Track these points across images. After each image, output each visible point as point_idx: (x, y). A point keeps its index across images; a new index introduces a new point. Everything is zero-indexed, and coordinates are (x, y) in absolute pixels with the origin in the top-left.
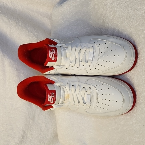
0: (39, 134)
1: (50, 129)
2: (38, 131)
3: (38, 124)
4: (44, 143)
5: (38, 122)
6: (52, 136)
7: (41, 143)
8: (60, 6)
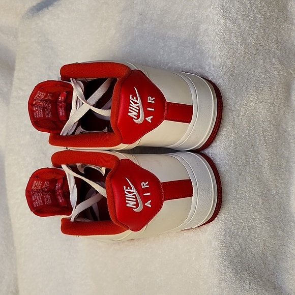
8: (35, 14)
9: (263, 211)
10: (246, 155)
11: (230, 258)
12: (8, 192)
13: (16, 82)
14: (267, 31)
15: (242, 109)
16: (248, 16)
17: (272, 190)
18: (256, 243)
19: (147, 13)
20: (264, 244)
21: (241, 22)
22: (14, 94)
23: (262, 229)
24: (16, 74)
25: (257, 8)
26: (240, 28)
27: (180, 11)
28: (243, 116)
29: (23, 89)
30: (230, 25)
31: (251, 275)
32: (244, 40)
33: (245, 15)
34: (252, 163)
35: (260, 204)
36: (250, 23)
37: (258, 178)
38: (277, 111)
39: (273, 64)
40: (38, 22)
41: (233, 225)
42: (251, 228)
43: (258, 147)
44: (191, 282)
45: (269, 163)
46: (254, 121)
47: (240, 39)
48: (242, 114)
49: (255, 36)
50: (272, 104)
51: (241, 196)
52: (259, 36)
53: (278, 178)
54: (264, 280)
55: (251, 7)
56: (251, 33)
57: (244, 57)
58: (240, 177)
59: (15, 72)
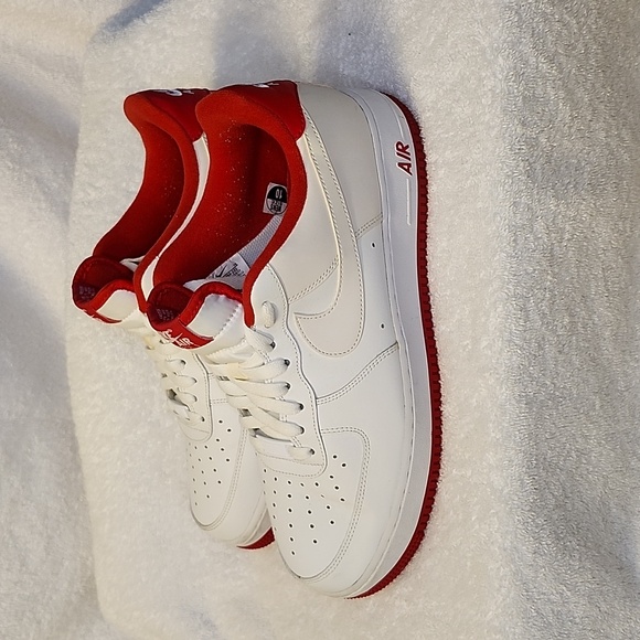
0: (16, 584)
1: (67, 563)
2: (8, 570)
3: (11, 542)
4: (39, 622)
5: (10, 532)
6: (76, 593)
7: (25, 620)
8: (118, 33)
9: (603, 422)
10: (571, 316)
11: (545, 511)
12: (72, 393)
13: (81, 172)
14: (608, 74)
15: (568, 227)
16: (574, 49)
17: (618, 381)
18: (589, 483)
19: (369, 32)
20: (605, 485)
21: (563, 59)
22: (79, 195)
23: (601, 455)
24: (80, 155)
25: (590, 32)
26: (561, 73)
27: (440, 29)
28: (569, 240)
29: (97, 185)
30: (544, 67)
31: (582, 543)
32: (570, 92)
33: (570, 47)
34: (582, 330)
35: (597, 407)
36: (579, 60)
37: (593, 360)
38: (628, 229)
39: (622, 140)
40: (125, 49)
41: (550, 448)
42: (580, 453)
43: (592, 300)
44: (469, 564)
45: (612, 330)
46: (588, 249)
47: (562, 94)
48: (567, 236)
49: (588, 85)
50: (620, 217)
51: (562, 393)
52: (597, 85)
53: (628, 358)
54: (603, 552)
55: (580, 29)
56: (582, 79)
57: (570, 127)
58: (561, 358)
59: (79, 151)
